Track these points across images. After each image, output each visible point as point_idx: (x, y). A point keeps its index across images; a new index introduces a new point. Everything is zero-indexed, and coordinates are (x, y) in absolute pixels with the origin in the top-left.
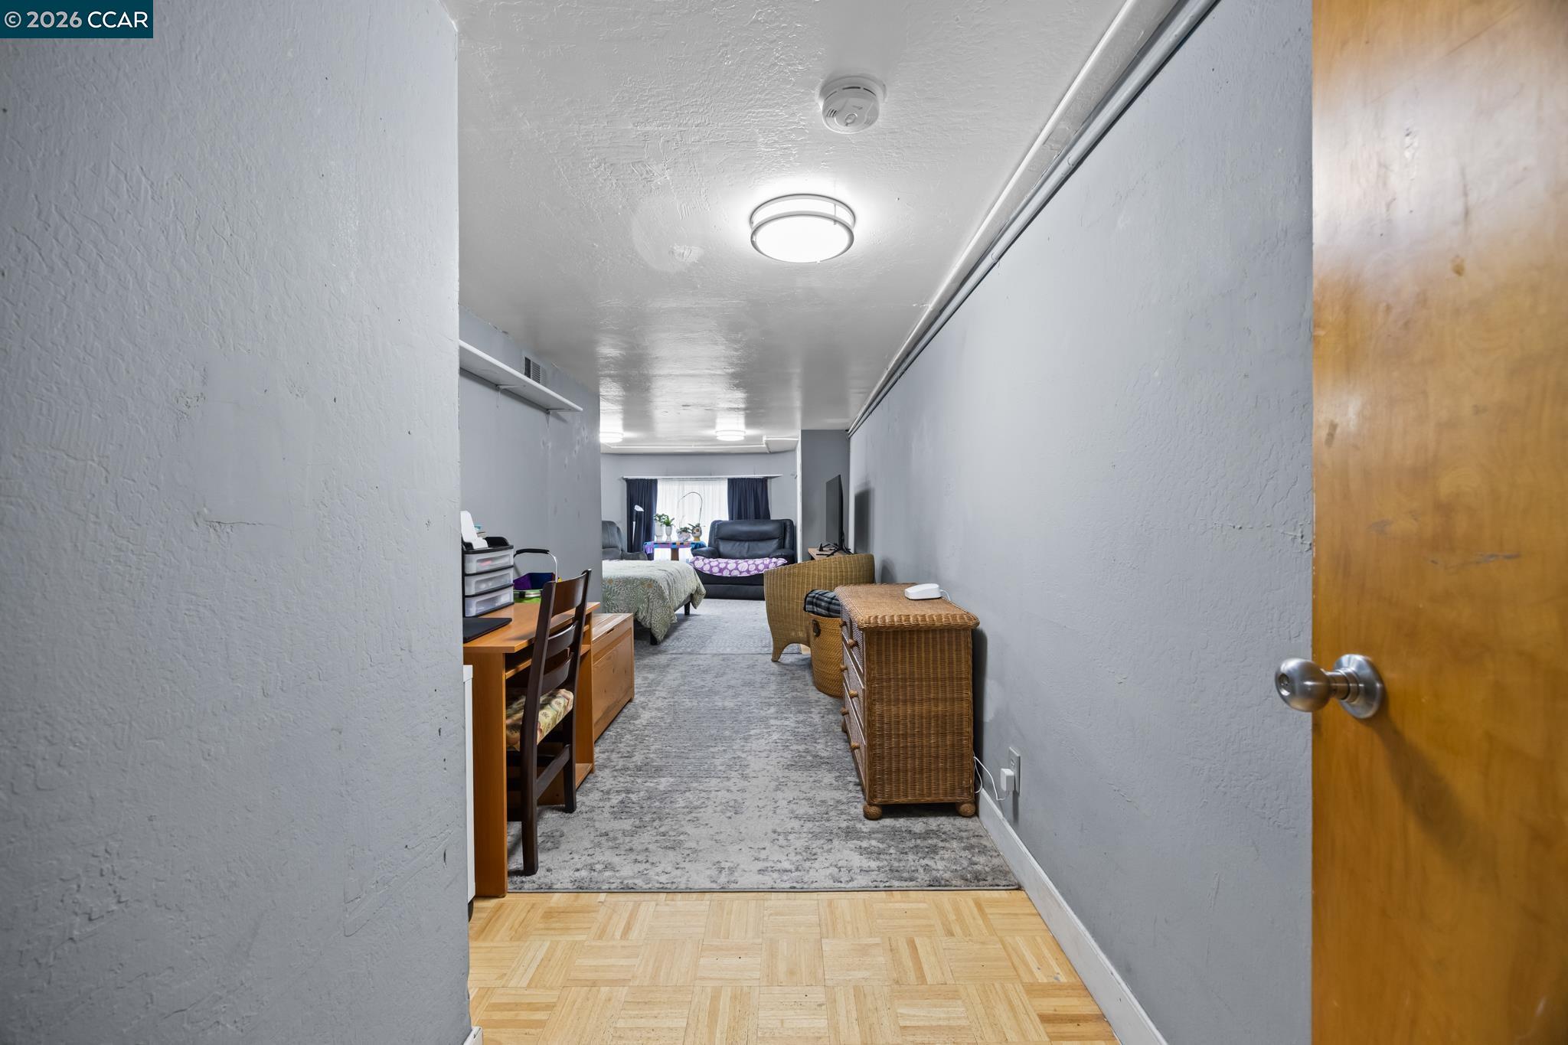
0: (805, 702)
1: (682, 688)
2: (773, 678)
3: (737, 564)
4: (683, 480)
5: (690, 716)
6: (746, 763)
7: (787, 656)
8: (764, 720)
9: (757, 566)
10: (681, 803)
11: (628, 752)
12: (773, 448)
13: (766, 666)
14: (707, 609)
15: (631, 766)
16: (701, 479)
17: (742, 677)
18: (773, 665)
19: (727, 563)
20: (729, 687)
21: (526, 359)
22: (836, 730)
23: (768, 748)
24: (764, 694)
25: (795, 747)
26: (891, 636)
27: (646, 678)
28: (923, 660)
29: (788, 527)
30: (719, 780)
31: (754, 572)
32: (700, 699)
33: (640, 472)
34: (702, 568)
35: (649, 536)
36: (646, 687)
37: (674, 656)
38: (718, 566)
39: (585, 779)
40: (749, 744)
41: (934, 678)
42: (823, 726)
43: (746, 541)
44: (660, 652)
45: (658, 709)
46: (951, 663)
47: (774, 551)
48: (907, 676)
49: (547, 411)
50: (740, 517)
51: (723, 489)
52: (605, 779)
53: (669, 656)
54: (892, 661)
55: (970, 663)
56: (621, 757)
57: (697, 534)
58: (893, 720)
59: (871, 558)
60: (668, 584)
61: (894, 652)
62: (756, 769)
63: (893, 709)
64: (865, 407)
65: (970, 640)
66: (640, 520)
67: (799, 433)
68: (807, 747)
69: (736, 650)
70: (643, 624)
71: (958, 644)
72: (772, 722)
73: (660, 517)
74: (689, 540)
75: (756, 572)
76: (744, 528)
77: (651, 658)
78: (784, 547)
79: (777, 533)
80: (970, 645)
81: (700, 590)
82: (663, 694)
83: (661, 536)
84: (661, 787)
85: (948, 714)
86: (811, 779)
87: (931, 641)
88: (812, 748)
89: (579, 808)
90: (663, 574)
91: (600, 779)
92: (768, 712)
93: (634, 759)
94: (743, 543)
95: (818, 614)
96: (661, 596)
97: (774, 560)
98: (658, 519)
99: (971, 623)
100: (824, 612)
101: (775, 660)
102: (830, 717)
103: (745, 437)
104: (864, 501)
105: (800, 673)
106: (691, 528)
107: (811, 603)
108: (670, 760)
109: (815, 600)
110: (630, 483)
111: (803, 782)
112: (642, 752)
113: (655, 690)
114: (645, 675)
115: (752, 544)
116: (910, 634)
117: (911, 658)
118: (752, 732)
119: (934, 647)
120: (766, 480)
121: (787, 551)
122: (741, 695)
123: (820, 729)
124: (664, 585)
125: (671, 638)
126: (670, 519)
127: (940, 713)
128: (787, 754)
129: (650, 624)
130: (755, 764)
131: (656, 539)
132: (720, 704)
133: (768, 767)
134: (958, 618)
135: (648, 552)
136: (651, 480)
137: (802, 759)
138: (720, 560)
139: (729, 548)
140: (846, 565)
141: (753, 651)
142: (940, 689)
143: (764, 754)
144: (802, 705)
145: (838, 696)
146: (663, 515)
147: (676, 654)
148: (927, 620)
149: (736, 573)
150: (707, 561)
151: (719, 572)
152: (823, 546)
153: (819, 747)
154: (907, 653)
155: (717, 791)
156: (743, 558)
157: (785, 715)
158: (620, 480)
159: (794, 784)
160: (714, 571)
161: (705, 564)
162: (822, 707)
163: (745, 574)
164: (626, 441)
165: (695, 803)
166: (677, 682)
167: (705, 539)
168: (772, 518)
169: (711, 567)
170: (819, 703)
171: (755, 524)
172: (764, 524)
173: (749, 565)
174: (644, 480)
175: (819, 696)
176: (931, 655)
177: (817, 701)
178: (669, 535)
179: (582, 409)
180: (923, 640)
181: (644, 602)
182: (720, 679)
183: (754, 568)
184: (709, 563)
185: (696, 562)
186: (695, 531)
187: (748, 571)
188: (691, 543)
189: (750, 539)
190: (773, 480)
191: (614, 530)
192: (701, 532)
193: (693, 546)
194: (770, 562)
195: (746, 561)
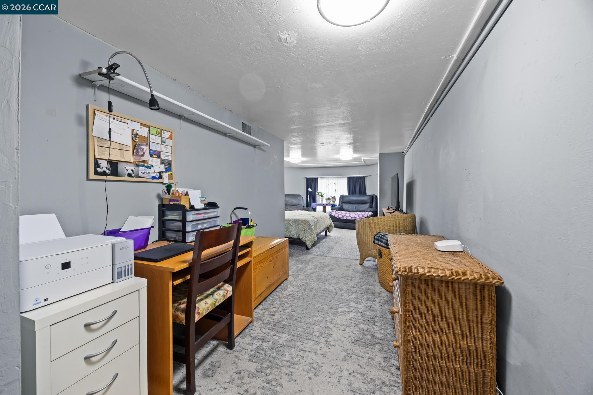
0: (373, 293)
1: (312, 275)
2: (358, 275)
3: (350, 214)
4: (329, 178)
5: (311, 293)
6: (330, 332)
7: (368, 262)
8: (347, 302)
9: (359, 215)
10: (287, 358)
11: (274, 312)
12: (368, 163)
13: (356, 267)
14: (335, 233)
15: (272, 321)
16: (336, 177)
17: (343, 272)
18: (360, 266)
19: (346, 214)
20: (335, 277)
21: (243, 123)
22: (388, 317)
23: (345, 323)
24: (351, 284)
25: (361, 326)
26: (423, 282)
27: (298, 267)
28: (450, 304)
29: (374, 198)
30: (313, 343)
32: (318, 283)
33: (311, 175)
34: (334, 215)
35: (314, 201)
36: (296, 272)
37: (314, 256)
38: (341, 214)
39: (247, 326)
40: (336, 318)
41: (459, 319)
42: (381, 312)
44: (309, 254)
45: (297, 286)
46: (475, 309)
47: (368, 209)
48: (436, 314)
49: (255, 146)
50: (352, 193)
51: (345, 181)
52: (257, 329)
53: (312, 256)
54: (423, 300)
55: (494, 312)
56: (269, 315)
57: (334, 200)
58: (424, 343)
59: (414, 216)
60: (314, 223)
61: (425, 294)
62: (336, 339)
63: (424, 335)
64: (412, 138)
65: (494, 294)
66: (311, 194)
67: (378, 155)
68: (369, 327)
69: (343, 256)
70: (302, 240)
71: (483, 297)
72: (352, 304)
73: (319, 193)
74: (330, 203)
76: (354, 198)
77: (304, 256)
78: (372, 207)
79: (369, 201)
80: (494, 298)
81: (332, 225)
82: (302, 277)
83: (319, 201)
84: (281, 342)
85: (472, 348)
86: (367, 356)
87: (457, 290)
88: (371, 329)
89: (236, 348)
90: (312, 218)
91: (254, 327)
92: (351, 297)
93: (275, 317)
94: (353, 205)
95: (381, 246)
96: (310, 228)
97: (367, 213)
98: (318, 194)
99: (496, 282)
100: (384, 245)
101: (361, 264)
102: (386, 306)
103: (353, 158)
104: (411, 186)
105: (372, 273)
106: (331, 198)
107: (378, 240)
108: (292, 322)
109: (379, 238)
110: (307, 179)
111: (362, 357)
112: (280, 313)
113: (299, 275)
114: (298, 265)
115: (358, 205)
116: (439, 283)
117: (440, 301)
118: (340, 310)
119: (460, 294)
120: (365, 178)
121: (373, 209)
122: (339, 283)
123: (379, 315)
124: (312, 224)
125: (316, 246)
126: (323, 194)
127: (465, 346)
128: (356, 331)
129: (305, 240)
130: (336, 334)
131: (317, 202)
132: (327, 287)
133: (343, 339)
134: (483, 276)
135: (314, 208)
136: (316, 178)
137: (364, 337)
138: (343, 212)
139: (347, 207)
140: (399, 219)
141: (351, 257)
142: (465, 328)
143: (342, 328)
144: (371, 294)
145: (391, 292)
146: (320, 192)
147: (315, 255)
148: (454, 274)
149: (349, 218)
150: (337, 212)
151: (342, 217)
152: (389, 208)
153: (377, 328)
154: (436, 296)
155: (309, 352)
156: (353, 211)
157: (360, 301)
158: (304, 178)
159: (356, 357)
160: (340, 217)
161: (336, 213)
162: (382, 298)
163: (353, 219)
164: (303, 162)
165: (294, 359)
166: (311, 271)
167: (337, 203)
168: (367, 194)
169: (339, 215)
170: (381, 295)
171: (359, 197)
172: (363, 196)
173: (355, 215)
174: (313, 178)
175: (381, 290)
176: (457, 301)
177: (379, 294)
178: (322, 201)
179: (269, 145)
180: (450, 288)
181: (303, 231)
182: (332, 272)
183: (358, 216)
184: (338, 213)
185: (332, 213)
186: (333, 199)
187: (355, 217)
188: (331, 204)
189: (356, 203)
190: (367, 177)
191: (301, 198)
192: (335, 200)
193: (332, 205)
194: (365, 214)
195: (354, 213)
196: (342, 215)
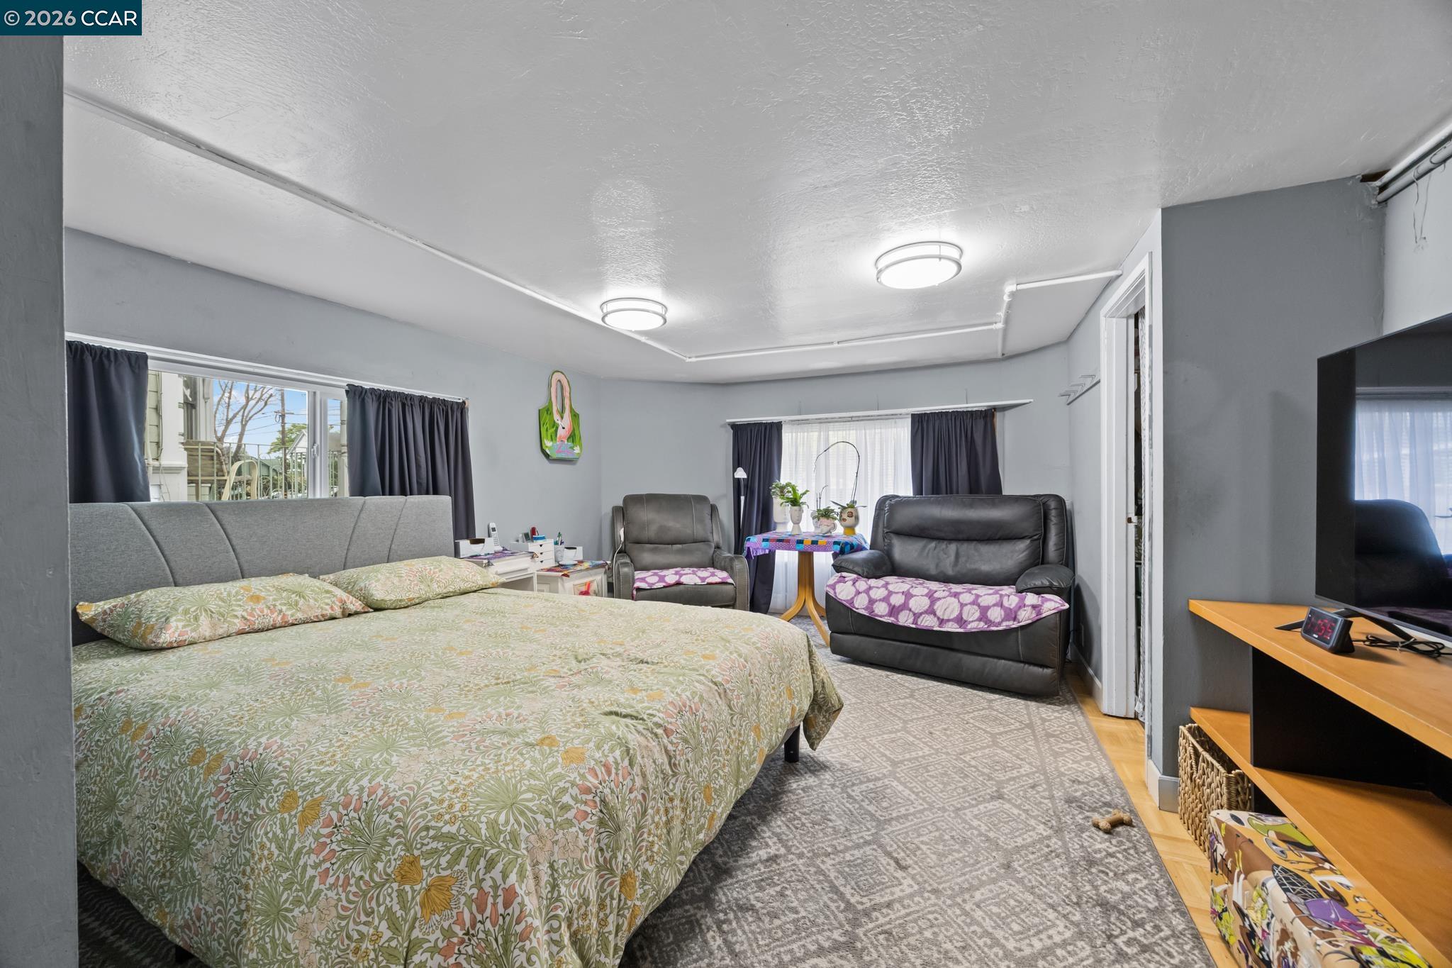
3: (933, 597)
4: (827, 421)
16: (859, 419)
19: (908, 595)
29: (1053, 513)
31: (975, 626)
33: (755, 411)
34: (851, 602)
35: (766, 523)
38: (886, 599)
43: (951, 540)
50: (936, 490)
51: (902, 434)
57: (850, 521)
66: (752, 493)
73: (782, 489)
74: (834, 533)
75: (982, 626)
76: (946, 512)
79: (1028, 526)
83: (785, 523)
94: (943, 545)
97: (1031, 599)
98: (779, 491)
106: (837, 509)
110: (739, 430)
115: (965, 548)
120: (993, 416)
126: (800, 492)
131: (777, 532)
135: (760, 553)
136: (772, 424)
138: (895, 583)
139: (915, 555)
146: (788, 484)
149: (928, 622)
150: (862, 584)
151: (890, 615)
158: (723, 426)
160: (876, 611)
161: (858, 593)
163: (952, 628)
167: (865, 531)
168: (1006, 491)
171: (971, 506)
173: (962, 605)
174: (762, 424)
178: (797, 522)
183: (977, 614)
184: (867, 591)
185: (839, 587)
186: (845, 516)
187: (960, 620)
188: (835, 543)
189: (960, 536)
190: (1008, 413)
191: (707, 511)
192: (857, 518)
193: (837, 548)
194: (1021, 606)
195: (956, 595)
196: (889, 604)
